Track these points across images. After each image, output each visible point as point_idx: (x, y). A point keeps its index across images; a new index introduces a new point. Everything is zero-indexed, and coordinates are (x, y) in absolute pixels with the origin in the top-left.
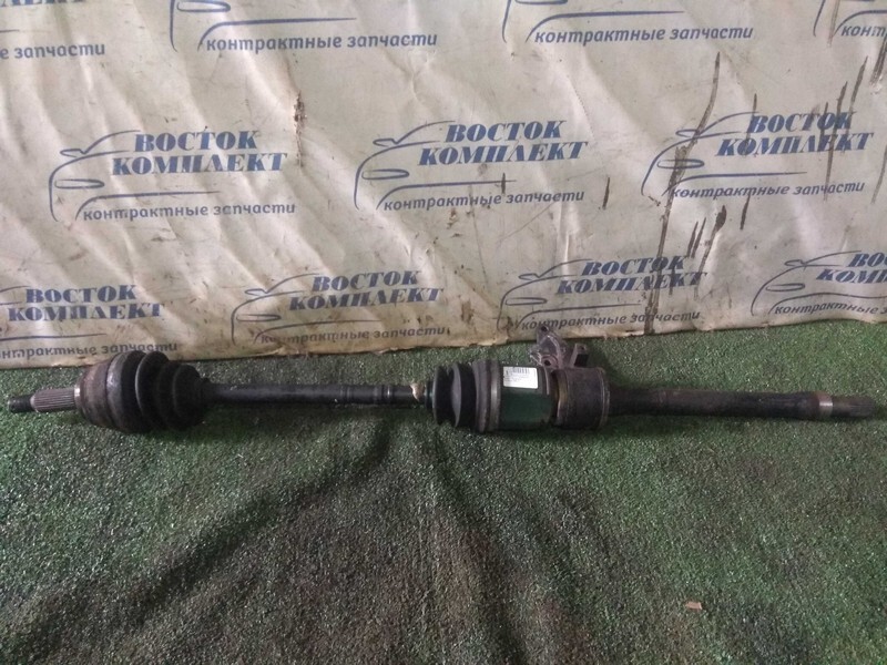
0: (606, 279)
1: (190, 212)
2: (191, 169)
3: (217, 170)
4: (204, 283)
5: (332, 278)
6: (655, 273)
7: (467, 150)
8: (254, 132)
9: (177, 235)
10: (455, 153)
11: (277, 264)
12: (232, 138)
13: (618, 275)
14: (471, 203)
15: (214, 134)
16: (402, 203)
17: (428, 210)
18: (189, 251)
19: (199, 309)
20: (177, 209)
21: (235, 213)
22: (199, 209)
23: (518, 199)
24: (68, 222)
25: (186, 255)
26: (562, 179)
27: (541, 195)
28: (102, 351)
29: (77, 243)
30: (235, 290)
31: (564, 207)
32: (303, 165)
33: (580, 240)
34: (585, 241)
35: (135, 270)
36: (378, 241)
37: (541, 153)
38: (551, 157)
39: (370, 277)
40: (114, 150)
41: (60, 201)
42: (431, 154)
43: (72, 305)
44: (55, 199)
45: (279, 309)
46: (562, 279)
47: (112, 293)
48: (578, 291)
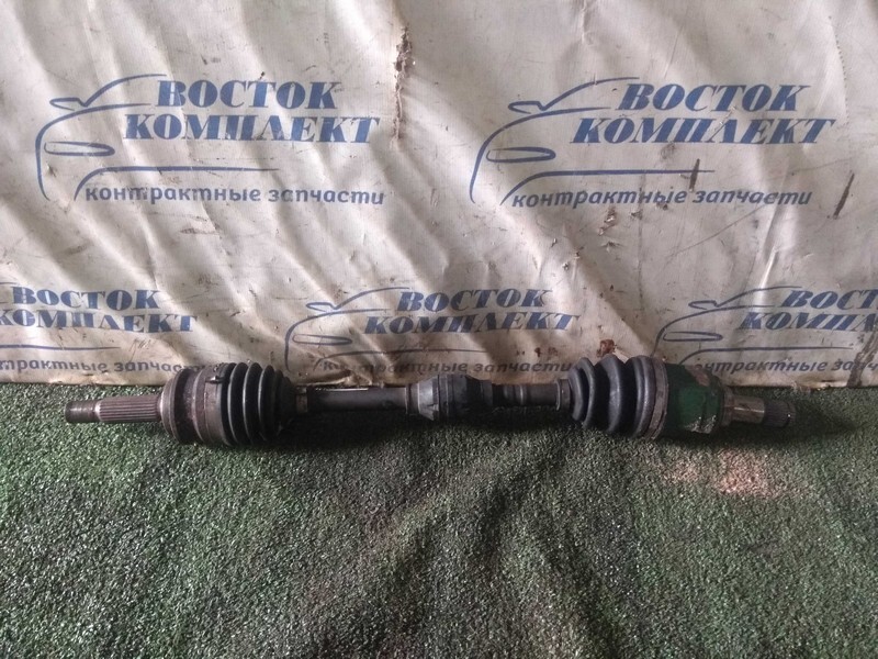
0: (812, 313)
1: (236, 197)
2: (238, 136)
3: (275, 138)
4: (252, 291)
5: (426, 293)
7: (648, 123)
8: (334, 84)
9: (217, 227)
10: (630, 125)
11: (353, 270)
12: (300, 92)
13: (834, 310)
14: (640, 201)
15: (274, 85)
16: (540, 197)
17: (575, 207)
18: (232, 249)
19: (244, 324)
20: (216, 191)
21: (298, 200)
22: (248, 193)
23: (712, 198)
24: (64, 202)
25: (229, 253)
26: (784, 174)
27: (747, 193)
28: (116, 368)
29: (78, 232)
30: (295, 303)
31: (779, 213)
32: (401, 136)
33: (790, 260)
34: (798, 263)
35: (157, 272)
36: (497, 248)
37: (762, 132)
38: (775, 140)
39: (478, 295)
40: (128, 103)
41: (51, 171)
42: (593, 126)
43: (74, 310)
44: (45, 168)
45: (351, 331)
46: (750, 310)
47: (127, 299)
48: (769, 327)
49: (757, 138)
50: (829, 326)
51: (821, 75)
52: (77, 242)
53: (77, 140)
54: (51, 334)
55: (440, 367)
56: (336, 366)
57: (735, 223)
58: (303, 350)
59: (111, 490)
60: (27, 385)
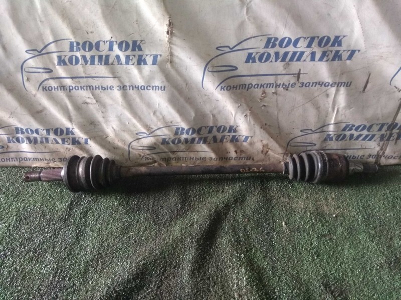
0: (356, 134)
1: (104, 89)
2: (103, 63)
3: (119, 64)
4: (112, 128)
5: (186, 127)
6: (388, 132)
7: (277, 54)
8: (141, 41)
9: (97, 101)
10: (269, 55)
11: (154, 119)
12: (127, 45)
13: (365, 132)
14: (276, 87)
15: (116, 42)
16: (232, 87)
17: (247, 90)
18: (104, 110)
19: (111, 141)
20: (96, 86)
21: (130, 89)
22: (109, 87)
23: (307, 85)
24: (34, 92)
25: (102, 112)
26: (339, 73)
27: (323, 83)
28: (59, 160)
29: (40, 104)
30: (130, 132)
31: (337, 91)
32: (171, 62)
33: (344, 111)
34: (348, 112)
35: (73, 120)
36: (215, 108)
37: (327, 56)
38: (333, 60)
39: (209, 128)
40: (57, 51)
41: (28, 79)
42: (253, 56)
43: (40, 136)
44: (25, 78)
45: (155, 144)
46: (328, 133)
47: (62, 132)
48: (337, 140)
49: (325, 59)
50: (364, 139)
51: (352, 31)
52: (40, 108)
53: (38, 67)
54: (31, 147)
55: (194, 159)
56: (150, 159)
57: (318, 96)
58: (136, 152)
59: (57, 211)
60: (23, 168)
